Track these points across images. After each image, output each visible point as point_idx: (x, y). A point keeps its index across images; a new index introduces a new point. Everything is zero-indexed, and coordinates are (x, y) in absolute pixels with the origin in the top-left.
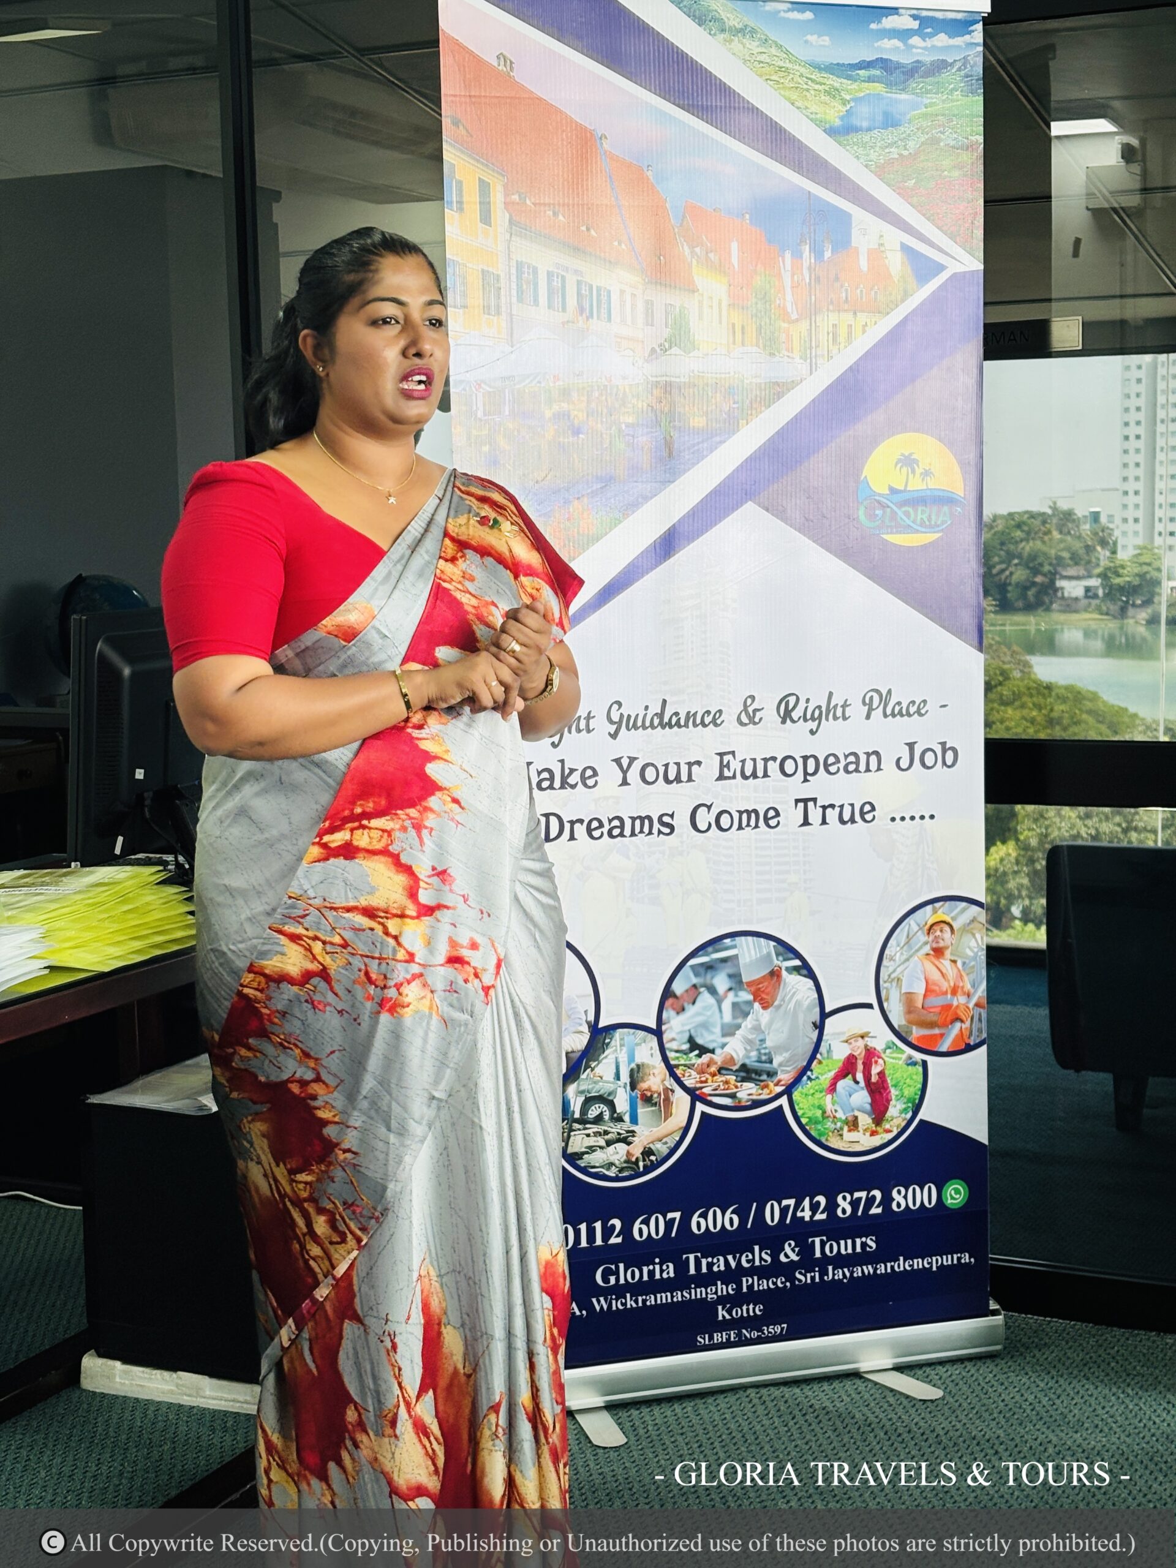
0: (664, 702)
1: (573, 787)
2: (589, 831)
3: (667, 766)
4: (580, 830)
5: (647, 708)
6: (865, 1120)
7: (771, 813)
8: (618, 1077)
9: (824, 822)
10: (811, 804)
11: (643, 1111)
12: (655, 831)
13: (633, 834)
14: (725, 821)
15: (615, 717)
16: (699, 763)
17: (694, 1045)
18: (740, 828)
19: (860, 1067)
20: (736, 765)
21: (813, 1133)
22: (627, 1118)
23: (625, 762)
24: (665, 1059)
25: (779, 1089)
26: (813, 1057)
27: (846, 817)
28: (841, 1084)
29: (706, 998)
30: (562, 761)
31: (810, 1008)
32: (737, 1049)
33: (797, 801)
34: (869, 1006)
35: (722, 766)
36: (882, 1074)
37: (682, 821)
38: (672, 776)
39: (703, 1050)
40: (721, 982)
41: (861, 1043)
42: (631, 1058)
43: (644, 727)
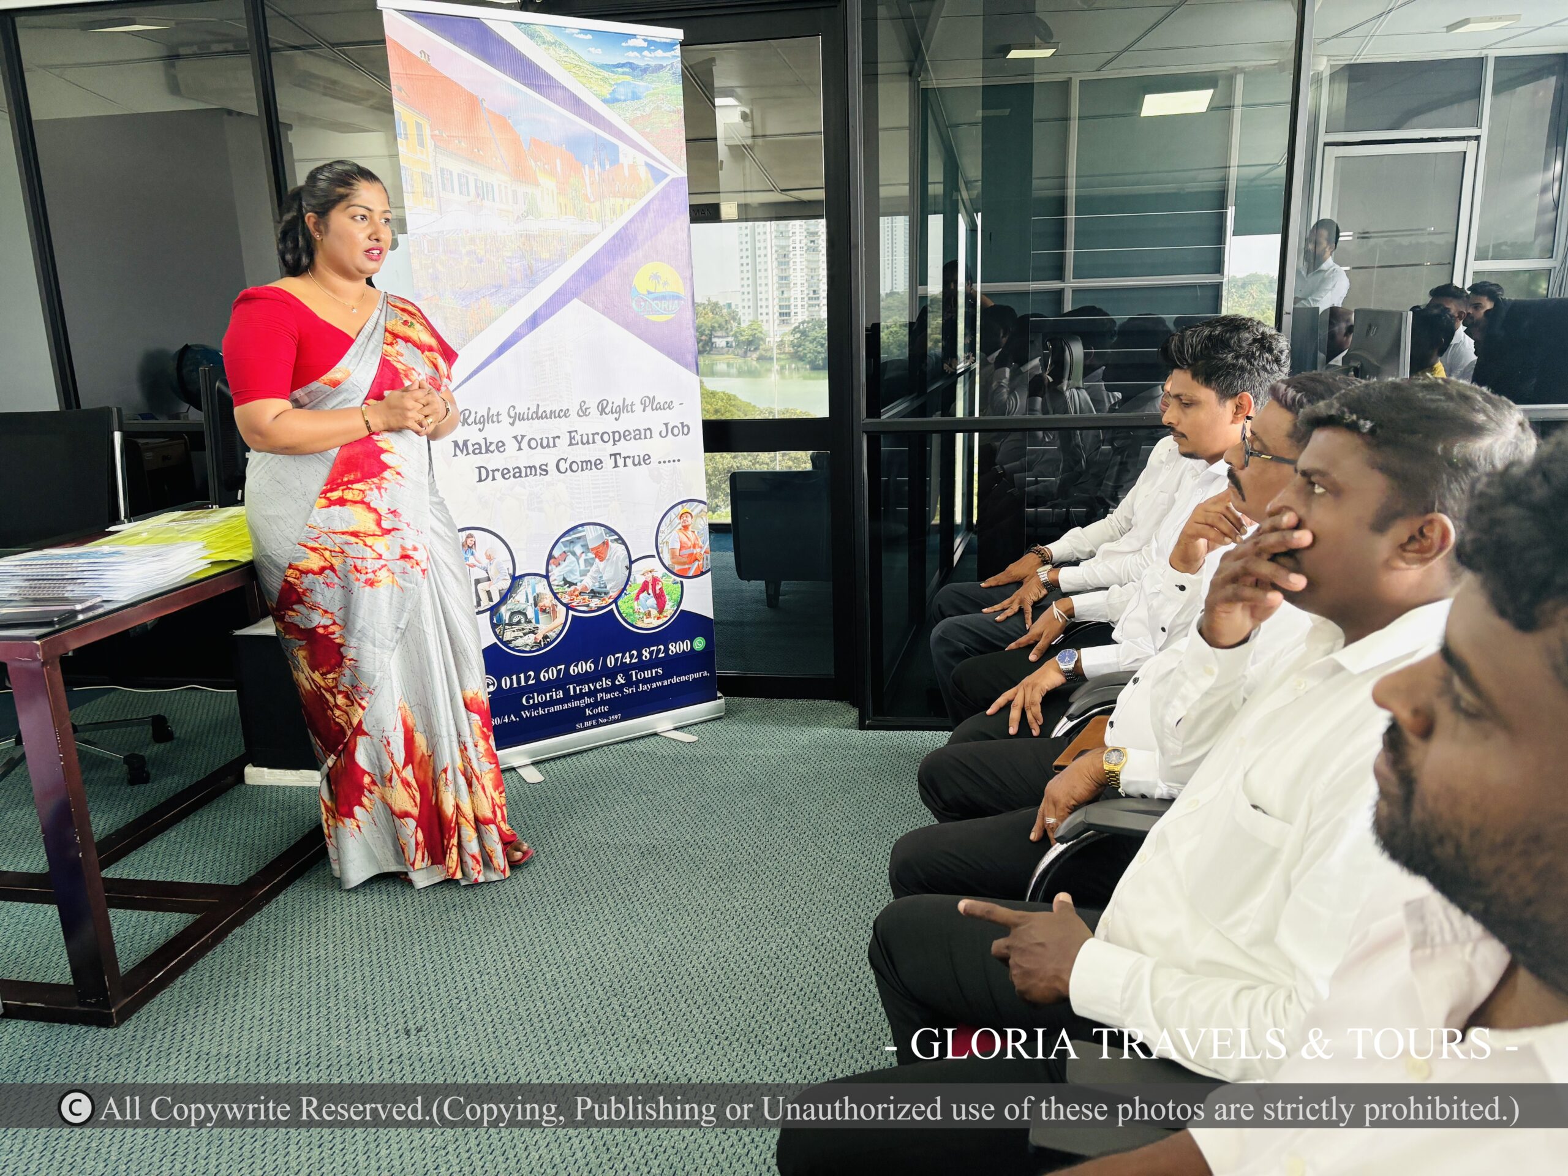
0: (538, 405)
1: (492, 452)
2: (503, 475)
3: (542, 439)
4: (498, 475)
5: (529, 409)
6: (654, 612)
7: (598, 462)
8: (527, 601)
9: (625, 465)
10: (618, 456)
11: (542, 617)
12: (538, 473)
13: (526, 476)
14: (574, 467)
15: (512, 414)
16: (559, 437)
17: (567, 582)
18: (582, 470)
19: (650, 586)
20: (578, 438)
21: (629, 621)
22: (533, 621)
23: (519, 438)
24: (552, 590)
25: (611, 600)
26: (627, 583)
27: (636, 462)
28: (641, 596)
29: (571, 558)
30: (485, 439)
31: (624, 560)
32: (588, 582)
33: (611, 455)
34: (653, 556)
35: (571, 438)
36: (661, 589)
37: (552, 468)
38: (545, 444)
39: (571, 584)
40: (578, 549)
41: (650, 575)
42: (534, 590)
43: (528, 419)
